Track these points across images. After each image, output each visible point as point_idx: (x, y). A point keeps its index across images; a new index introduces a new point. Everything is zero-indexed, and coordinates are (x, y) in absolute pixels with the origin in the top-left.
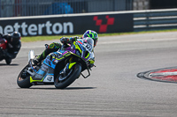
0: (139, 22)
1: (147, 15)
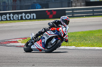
1: (73, 10)
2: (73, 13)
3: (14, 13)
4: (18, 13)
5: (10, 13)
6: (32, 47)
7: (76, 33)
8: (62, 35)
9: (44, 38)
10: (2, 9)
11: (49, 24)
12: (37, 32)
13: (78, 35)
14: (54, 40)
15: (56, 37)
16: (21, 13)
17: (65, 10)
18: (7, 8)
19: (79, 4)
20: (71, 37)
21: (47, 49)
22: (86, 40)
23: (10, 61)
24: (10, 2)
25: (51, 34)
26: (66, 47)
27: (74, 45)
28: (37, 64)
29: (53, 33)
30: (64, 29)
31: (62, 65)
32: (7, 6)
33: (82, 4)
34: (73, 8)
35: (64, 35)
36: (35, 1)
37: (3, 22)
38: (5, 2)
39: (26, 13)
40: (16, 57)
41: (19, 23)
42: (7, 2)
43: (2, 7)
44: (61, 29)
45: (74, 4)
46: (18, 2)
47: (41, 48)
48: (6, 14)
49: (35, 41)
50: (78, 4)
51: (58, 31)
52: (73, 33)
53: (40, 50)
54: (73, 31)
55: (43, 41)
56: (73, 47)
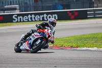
0: (90, 14)
1: (94, 11)
2: (95, 14)
3: (35, 14)
4: (39, 14)
5: (31, 14)
6: (21, 48)
7: (98, 34)
8: (47, 36)
9: (31, 39)
13: (100, 36)
14: (39, 41)
18: (29, 9)
19: (101, 5)
20: (93, 38)
24: (31, 3)
25: (37, 35)
26: (88, 49)
27: (96, 46)
28: (59, 66)
30: (50, 31)
32: (28, 7)
34: (95, 9)
36: (57, 2)
37: (24, 23)
38: (26, 3)
39: (47, 14)
40: (37, 59)
42: (28, 3)
43: (23, 8)
45: (95, 5)
46: (40, 3)
47: (28, 48)
50: (99, 5)
52: (95, 34)
56: (95, 48)
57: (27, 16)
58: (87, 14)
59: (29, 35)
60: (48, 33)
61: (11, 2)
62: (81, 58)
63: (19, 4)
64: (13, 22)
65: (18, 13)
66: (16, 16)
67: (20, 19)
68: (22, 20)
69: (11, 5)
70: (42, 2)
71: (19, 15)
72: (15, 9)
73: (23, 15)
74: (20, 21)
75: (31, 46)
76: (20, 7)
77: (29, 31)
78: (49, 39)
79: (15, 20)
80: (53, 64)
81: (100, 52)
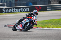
1: (51, 6)
2: (51, 8)
3: (16, 8)
5: (14, 8)
6: (17, 28)
8: (33, 21)
9: (23, 23)
10: (9, 6)
11: (26, 15)
12: (20, 20)
13: (55, 21)
15: (30, 23)
16: (21, 8)
17: (47, 6)
18: (12, 5)
19: (55, 3)
20: (50, 22)
21: (25, 29)
22: (59, 24)
23: (14, 37)
24: (14, 1)
25: (27, 20)
26: (47, 28)
27: (52, 27)
28: (30, 38)
29: (28, 20)
30: (35, 18)
31: (45, 39)
32: (12, 4)
33: (57, 2)
34: (51, 5)
35: (35, 21)
36: (29, 1)
38: (11, 1)
39: (23, 8)
40: (17, 34)
41: (19, 14)
42: (12, 2)
43: (9, 4)
44: (33, 17)
45: (52, 3)
46: (19, 1)
47: (21, 28)
48: (11, 8)
49: (18, 25)
51: (31, 19)
53: (21, 30)
54: (52, 19)
55: (22, 24)
56: (52, 28)
57: (11, 9)
58: (47, 8)
59: (22, 20)
60: (34, 19)
61: (1, 1)
62: (43, 34)
63: (6, 2)
64: (2, 13)
65: (6, 7)
66: (5, 9)
67: (7, 11)
68: (8, 12)
69: (1, 2)
70: (20, 1)
71: (6, 9)
72: (4, 5)
73: (9, 9)
74: (7, 12)
75: (23, 27)
76: (7, 4)
77: (22, 18)
78: (35, 23)
79: (4, 11)
80: (26, 37)
81: (55, 31)
